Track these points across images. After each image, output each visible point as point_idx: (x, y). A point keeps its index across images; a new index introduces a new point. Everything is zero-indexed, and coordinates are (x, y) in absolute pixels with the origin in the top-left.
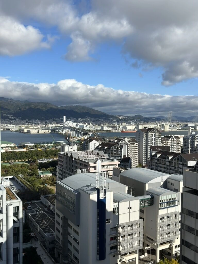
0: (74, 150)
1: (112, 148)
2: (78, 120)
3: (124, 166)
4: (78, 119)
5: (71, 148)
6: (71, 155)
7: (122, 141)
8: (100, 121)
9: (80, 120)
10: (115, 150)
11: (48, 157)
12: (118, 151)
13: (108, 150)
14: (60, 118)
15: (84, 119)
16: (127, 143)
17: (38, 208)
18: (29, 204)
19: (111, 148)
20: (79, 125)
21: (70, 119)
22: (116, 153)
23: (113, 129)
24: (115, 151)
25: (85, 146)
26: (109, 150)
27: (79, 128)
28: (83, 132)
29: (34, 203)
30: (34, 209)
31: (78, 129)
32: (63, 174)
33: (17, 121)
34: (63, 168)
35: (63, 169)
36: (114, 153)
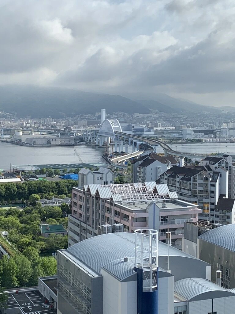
0: (107, 182)
1: (195, 179)
2: (133, 117)
3: (221, 217)
4: (133, 115)
5: (101, 178)
6: (97, 193)
7: (220, 163)
8: (179, 118)
9: (138, 117)
10: (201, 182)
11: (63, 195)
12: (207, 185)
13: (186, 183)
14: (96, 113)
15: (146, 115)
16: (230, 167)
17: (29, 304)
18: (13, 294)
19: (192, 178)
20: (133, 127)
21: (117, 115)
22: (202, 189)
23: (207, 136)
24: (200, 185)
25: (138, 174)
26: (188, 182)
27: (134, 134)
28: (140, 143)
29: (24, 293)
30: (22, 306)
31: (130, 136)
32: (82, 233)
33: (7, 119)
34: (82, 220)
35: (81, 222)
36: (199, 189)
